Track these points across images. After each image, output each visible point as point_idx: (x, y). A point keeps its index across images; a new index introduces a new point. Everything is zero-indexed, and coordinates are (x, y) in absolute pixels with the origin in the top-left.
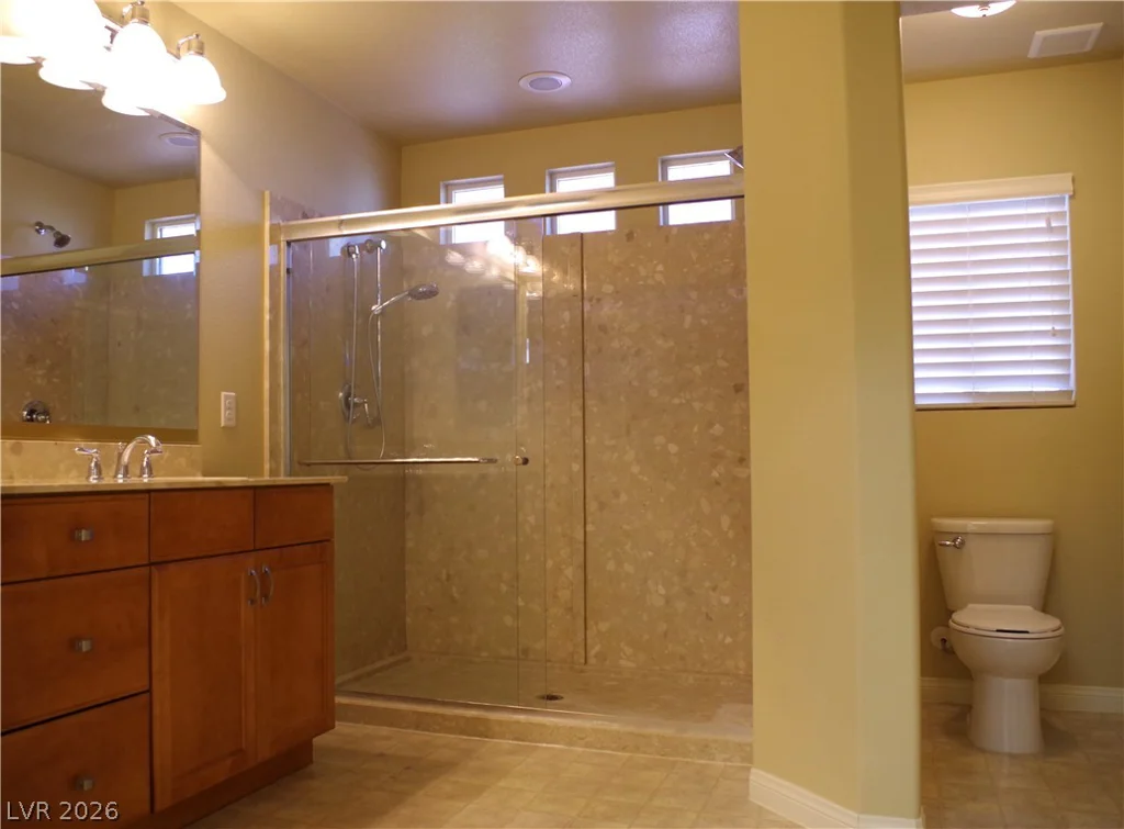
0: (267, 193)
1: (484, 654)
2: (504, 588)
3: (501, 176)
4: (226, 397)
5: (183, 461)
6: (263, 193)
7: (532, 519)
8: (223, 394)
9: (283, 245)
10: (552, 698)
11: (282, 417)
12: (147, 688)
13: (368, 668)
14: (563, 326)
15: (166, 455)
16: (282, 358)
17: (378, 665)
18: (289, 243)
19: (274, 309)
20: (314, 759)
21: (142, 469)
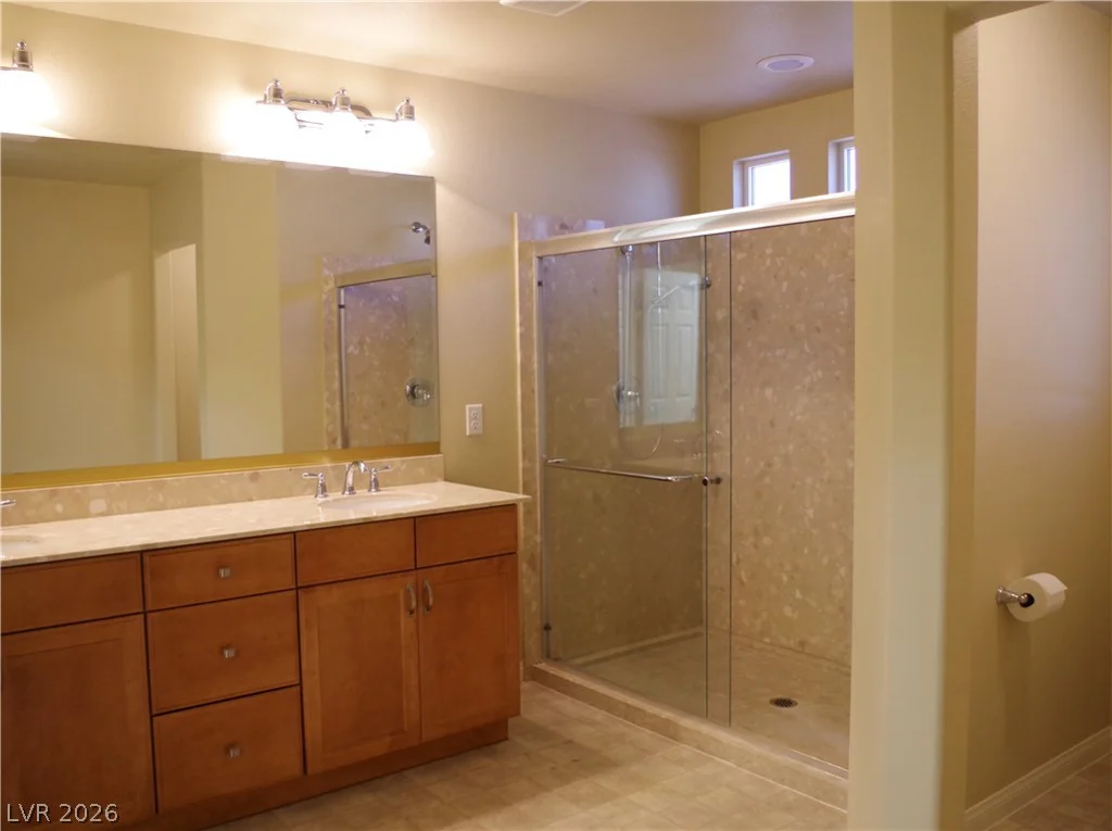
0: (516, 215)
1: (767, 640)
2: (785, 578)
3: (787, 151)
4: (471, 409)
5: (421, 470)
6: (512, 216)
7: (810, 512)
8: (468, 406)
9: (535, 261)
10: (784, 703)
11: (537, 420)
12: (298, 682)
13: (647, 642)
14: (842, 313)
15: (404, 467)
16: (536, 366)
17: (665, 638)
18: (540, 258)
19: (525, 322)
20: (510, 735)
21: (371, 482)
